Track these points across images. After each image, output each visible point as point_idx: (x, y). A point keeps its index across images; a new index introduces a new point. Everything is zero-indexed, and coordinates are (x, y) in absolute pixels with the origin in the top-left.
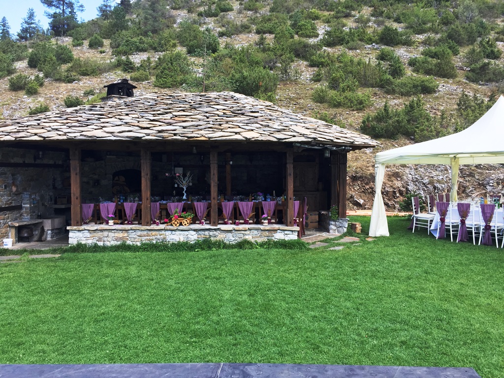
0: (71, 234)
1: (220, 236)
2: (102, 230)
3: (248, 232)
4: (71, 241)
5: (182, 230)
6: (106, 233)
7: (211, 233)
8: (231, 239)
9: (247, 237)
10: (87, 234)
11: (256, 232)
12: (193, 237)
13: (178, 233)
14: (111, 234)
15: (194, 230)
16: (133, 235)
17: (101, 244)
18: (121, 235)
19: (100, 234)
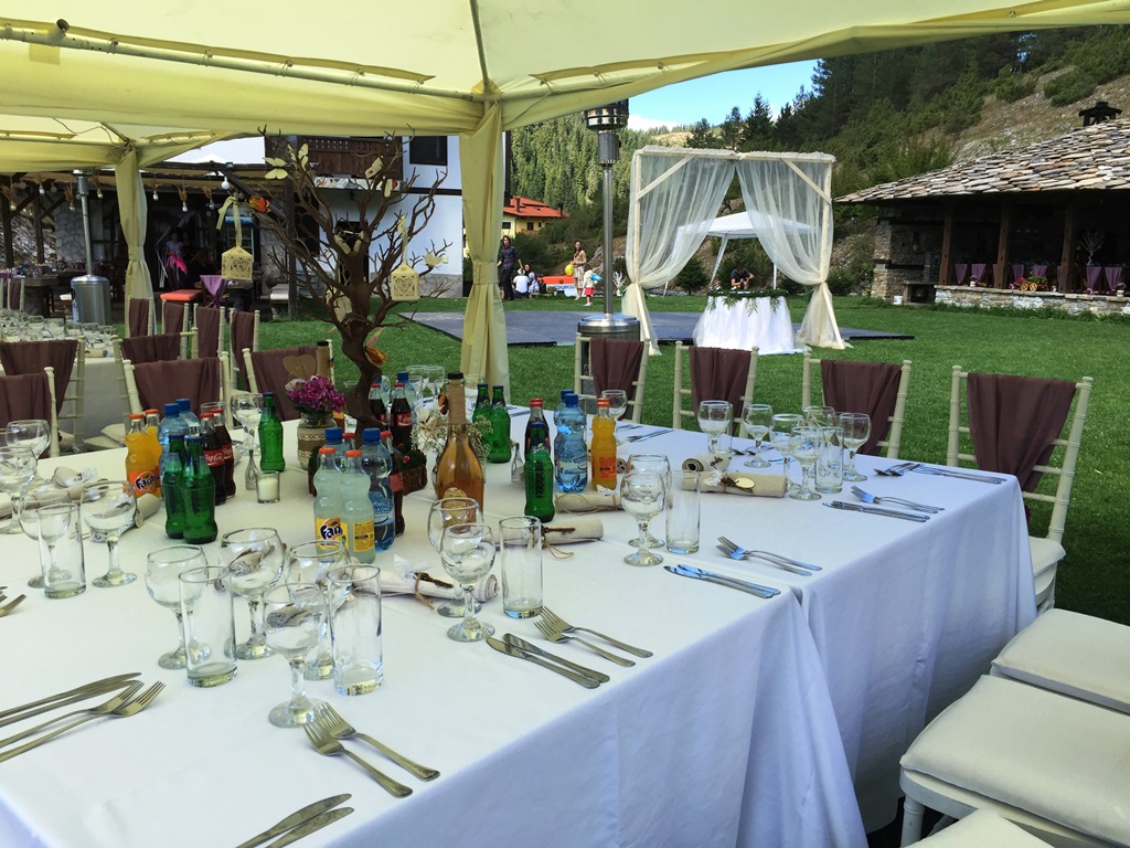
0: (937, 294)
1: (1065, 305)
2: (961, 291)
3: (1094, 303)
4: (937, 300)
5: (1029, 296)
6: (963, 294)
7: (1056, 301)
8: (1075, 308)
9: (1092, 309)
10: (950, 294)
11: (1103, 303)
12: (1038, 303)
13: (1025, 298)
14: (968, 296)
15: (1040, 296)
16: (986, 298)
17: (958, 304)
18: (975, 297)
19: (959, 295)
